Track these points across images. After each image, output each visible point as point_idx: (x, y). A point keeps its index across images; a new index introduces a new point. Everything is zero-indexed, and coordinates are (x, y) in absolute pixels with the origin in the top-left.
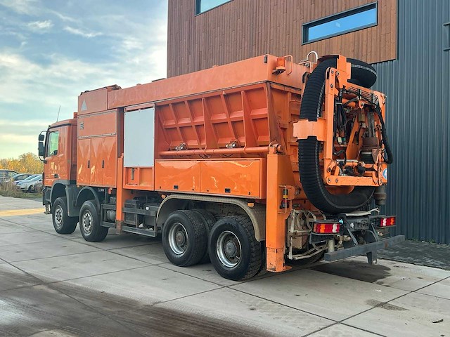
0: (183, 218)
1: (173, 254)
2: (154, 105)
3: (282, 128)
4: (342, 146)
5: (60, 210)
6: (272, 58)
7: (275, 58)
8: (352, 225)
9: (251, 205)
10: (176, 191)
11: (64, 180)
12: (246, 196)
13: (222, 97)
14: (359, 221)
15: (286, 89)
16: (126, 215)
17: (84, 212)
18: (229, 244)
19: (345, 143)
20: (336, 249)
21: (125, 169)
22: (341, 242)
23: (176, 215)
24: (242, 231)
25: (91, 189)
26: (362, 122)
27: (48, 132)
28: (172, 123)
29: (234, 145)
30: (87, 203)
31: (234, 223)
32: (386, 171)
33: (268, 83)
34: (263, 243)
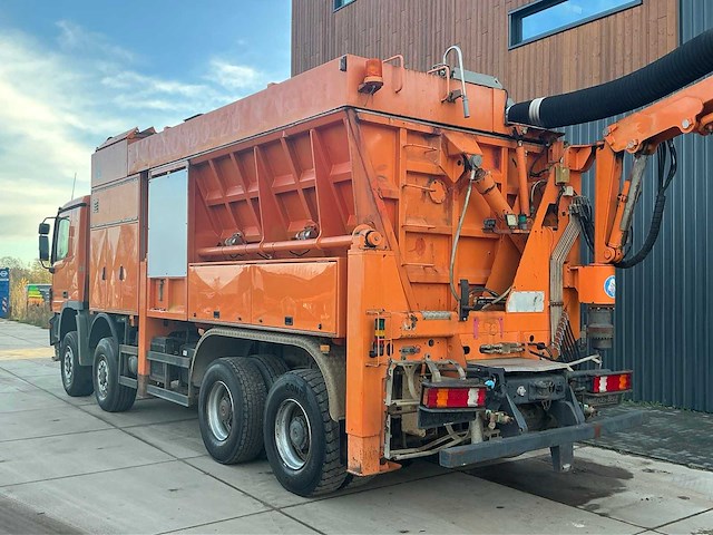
0: (228, 374)
1: (213, 441)
2: (186, 164)
3: (384, 199)
4: (517, 231)
5: (70, 354)
6: (356, 62)
7: (362, 62)
8: (522, 390)
9: (325, 348)
10: (216, 321)
11: (74, 301)
12: (314, 330)
13: (283, 141)
14: (540, 382)
15: (394, 122)
16: (151, 364)
17: (99, 358)
18: (296, 424)
19: (525, 227)
20: (486, 439)
21: (149, 281)
22: (492, 425)
23: (218, 366)
24: (311, 399)
25: (107, 317)
26: (562, 184)
27: (58, 220)
28: (217, 196)
29: (308, 234)
30: (103, 343)
31: (300, 384)
32: (613, 281)
33: (351, 112)
34: (343, 423)
